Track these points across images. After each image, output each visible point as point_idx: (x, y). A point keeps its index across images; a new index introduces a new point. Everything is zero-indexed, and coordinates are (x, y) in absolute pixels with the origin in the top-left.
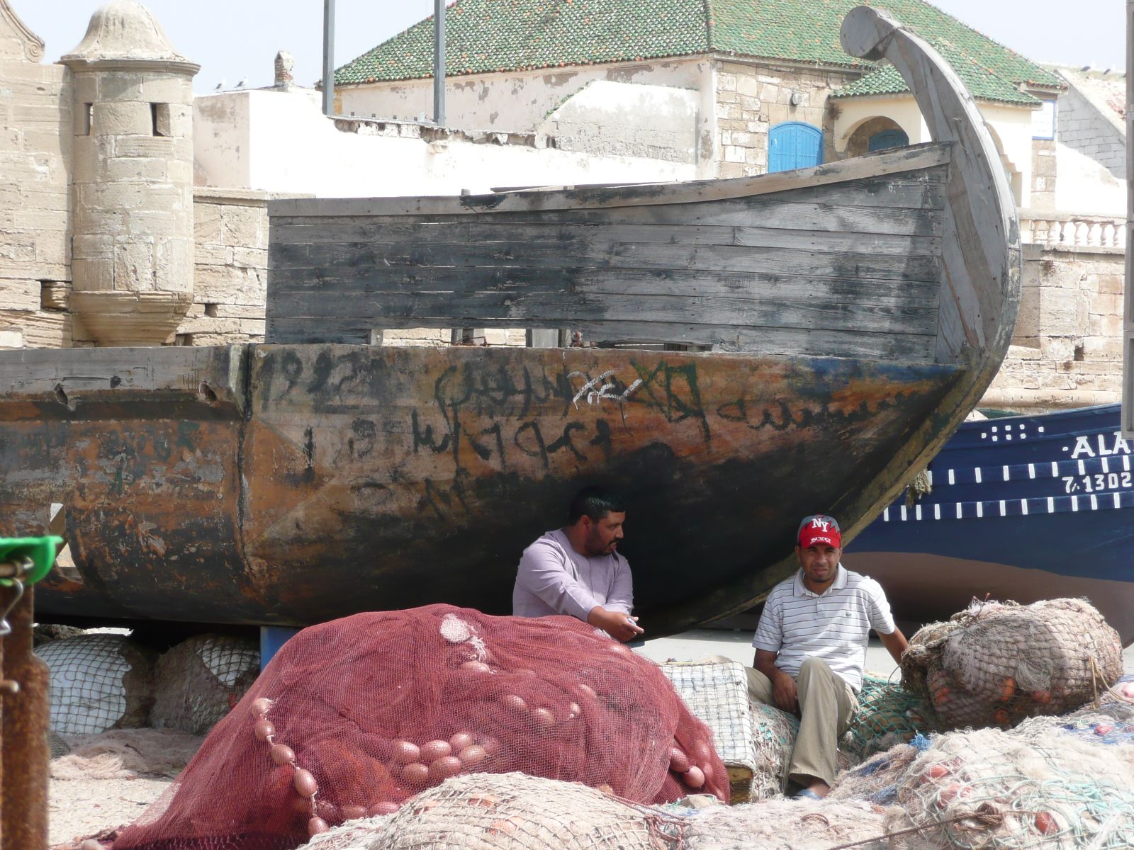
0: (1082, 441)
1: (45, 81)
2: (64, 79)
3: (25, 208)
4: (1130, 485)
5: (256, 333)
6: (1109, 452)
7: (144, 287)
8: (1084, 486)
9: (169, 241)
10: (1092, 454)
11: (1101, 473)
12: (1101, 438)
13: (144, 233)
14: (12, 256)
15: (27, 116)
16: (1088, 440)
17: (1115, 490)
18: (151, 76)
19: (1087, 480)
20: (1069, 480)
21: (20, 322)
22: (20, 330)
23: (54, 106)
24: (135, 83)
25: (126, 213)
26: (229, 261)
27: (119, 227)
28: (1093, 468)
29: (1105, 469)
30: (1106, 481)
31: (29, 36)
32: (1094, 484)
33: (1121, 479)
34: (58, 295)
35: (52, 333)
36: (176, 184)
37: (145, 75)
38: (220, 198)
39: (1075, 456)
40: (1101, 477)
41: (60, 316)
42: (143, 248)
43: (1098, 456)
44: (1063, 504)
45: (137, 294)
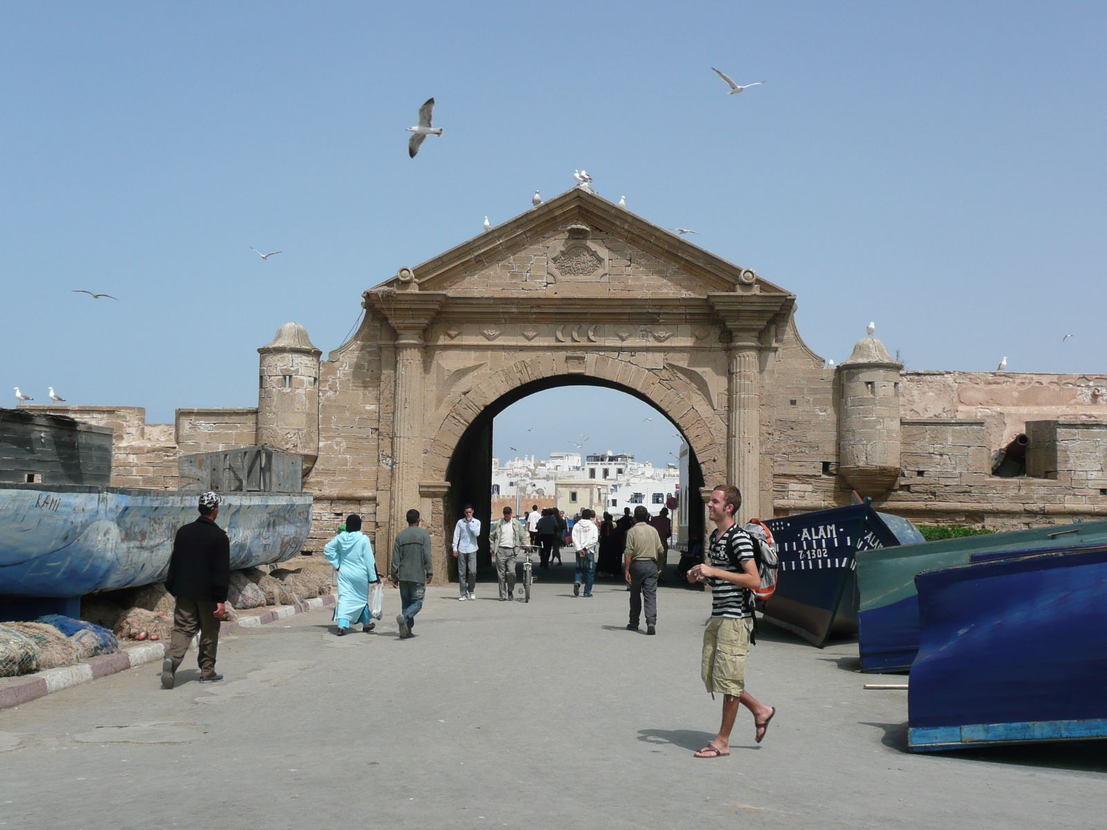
0: (805, 531)
1: (824, 376)
2: (835, 375)
3: (814, 431)
4: (826, 556)
5: (948, 484)
6: (817, 537)
7: (861, 464)
8: (807, 555)
9: (874, 443)
10: (809, 539)
11: (813, 549)
12: (813, 529)
13: (861, 440)
14: (807, 452)
15: (814, 391)
16: (808, 531)
17: (820, 558)
18: (865, 370)
19: (808, 553)
20: (801, 552)
21: (812, 480)
22: (811, 484)
23: (830, 386)
24: (858, 373)
25: (853, 431)
26: (932, 451)
27: (851, 438)
28: (810, 546)
29: (815, 547)
30: (816, 553)
31: (817, 357)
32: (811, 555)
33: (822, 552)
34: (832, 468)
35: (828, 485)
36: (878, 417)
37: (862, 370)
38: (923, 423)
39: (802, 539)
40: (814, 551)
41: (834, 478)
42: (861, 446)
43: (812, 539)
44: (798, 565)
45: (858, 467)
